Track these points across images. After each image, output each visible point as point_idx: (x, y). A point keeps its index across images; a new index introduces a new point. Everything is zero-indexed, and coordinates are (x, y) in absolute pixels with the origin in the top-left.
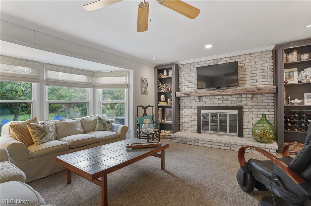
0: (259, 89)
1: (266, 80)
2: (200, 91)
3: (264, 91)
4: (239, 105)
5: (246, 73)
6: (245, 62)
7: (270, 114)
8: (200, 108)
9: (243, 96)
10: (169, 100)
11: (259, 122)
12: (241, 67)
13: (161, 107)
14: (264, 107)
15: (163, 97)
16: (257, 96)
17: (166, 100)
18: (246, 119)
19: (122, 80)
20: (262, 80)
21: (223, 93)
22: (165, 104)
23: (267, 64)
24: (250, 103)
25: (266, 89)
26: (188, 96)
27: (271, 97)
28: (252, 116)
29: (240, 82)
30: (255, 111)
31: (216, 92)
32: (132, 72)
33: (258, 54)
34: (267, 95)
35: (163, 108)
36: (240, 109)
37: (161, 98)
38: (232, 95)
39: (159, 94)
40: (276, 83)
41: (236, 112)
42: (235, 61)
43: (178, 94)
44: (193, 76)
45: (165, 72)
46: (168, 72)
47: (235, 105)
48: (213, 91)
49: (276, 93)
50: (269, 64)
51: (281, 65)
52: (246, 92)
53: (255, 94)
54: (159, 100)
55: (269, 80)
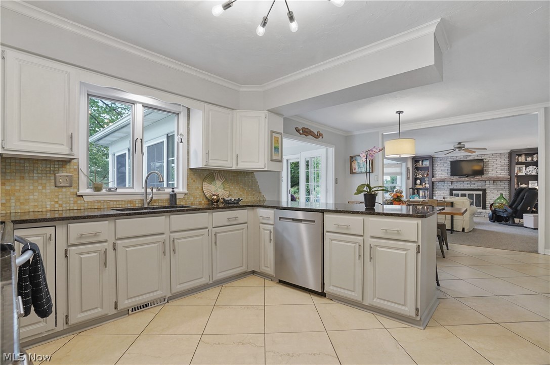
0: (499, 178)
1: (504, 172)
2: (452, 178)
3: (502, 179)
4: (483, 188)
5: (489, 166)
6: (489, 159)
7: (506, 194)
8: (451, 190)
9: (487, 182)
10: (424, 184)
11: (498, 199)
12: (486, 162)
13: (417, 189)
14: (502, 189)
15: (418, 182)
16: (497, 182)
17: (421, 184)
18: (488, 197)
19: (397, 170)
20: (501, 172)
21: (472, 180)
22: (420, 187)
23: (504, 162)
24: (491, 186)
25: (503, 178)
26: (443, 181)
27: (507, 183)
28: (493, 195)
29: (485, 172)
30: (495, 192)
31: (466, 179)
32: (404, 164)
33: (498, 154)
34: (504, 182)
35: (418, 190)
36: (484, 191)
37: (417, 182)
38: (478, 181)
39: (416, 179)
40: (510, 174)
41: (481, 192)
42: (480, 158)
43: (434, 180)
44: (447, 167)
45: (421, 162)
46: (422, 161)
47: (480, 188)
48: (464, 178)
49: (510, 181)
50: (506, 161)
51: (514, 163)
52: (489, 179)
53: (495, 180)
54: (416, 184)
55: (506, 172)
